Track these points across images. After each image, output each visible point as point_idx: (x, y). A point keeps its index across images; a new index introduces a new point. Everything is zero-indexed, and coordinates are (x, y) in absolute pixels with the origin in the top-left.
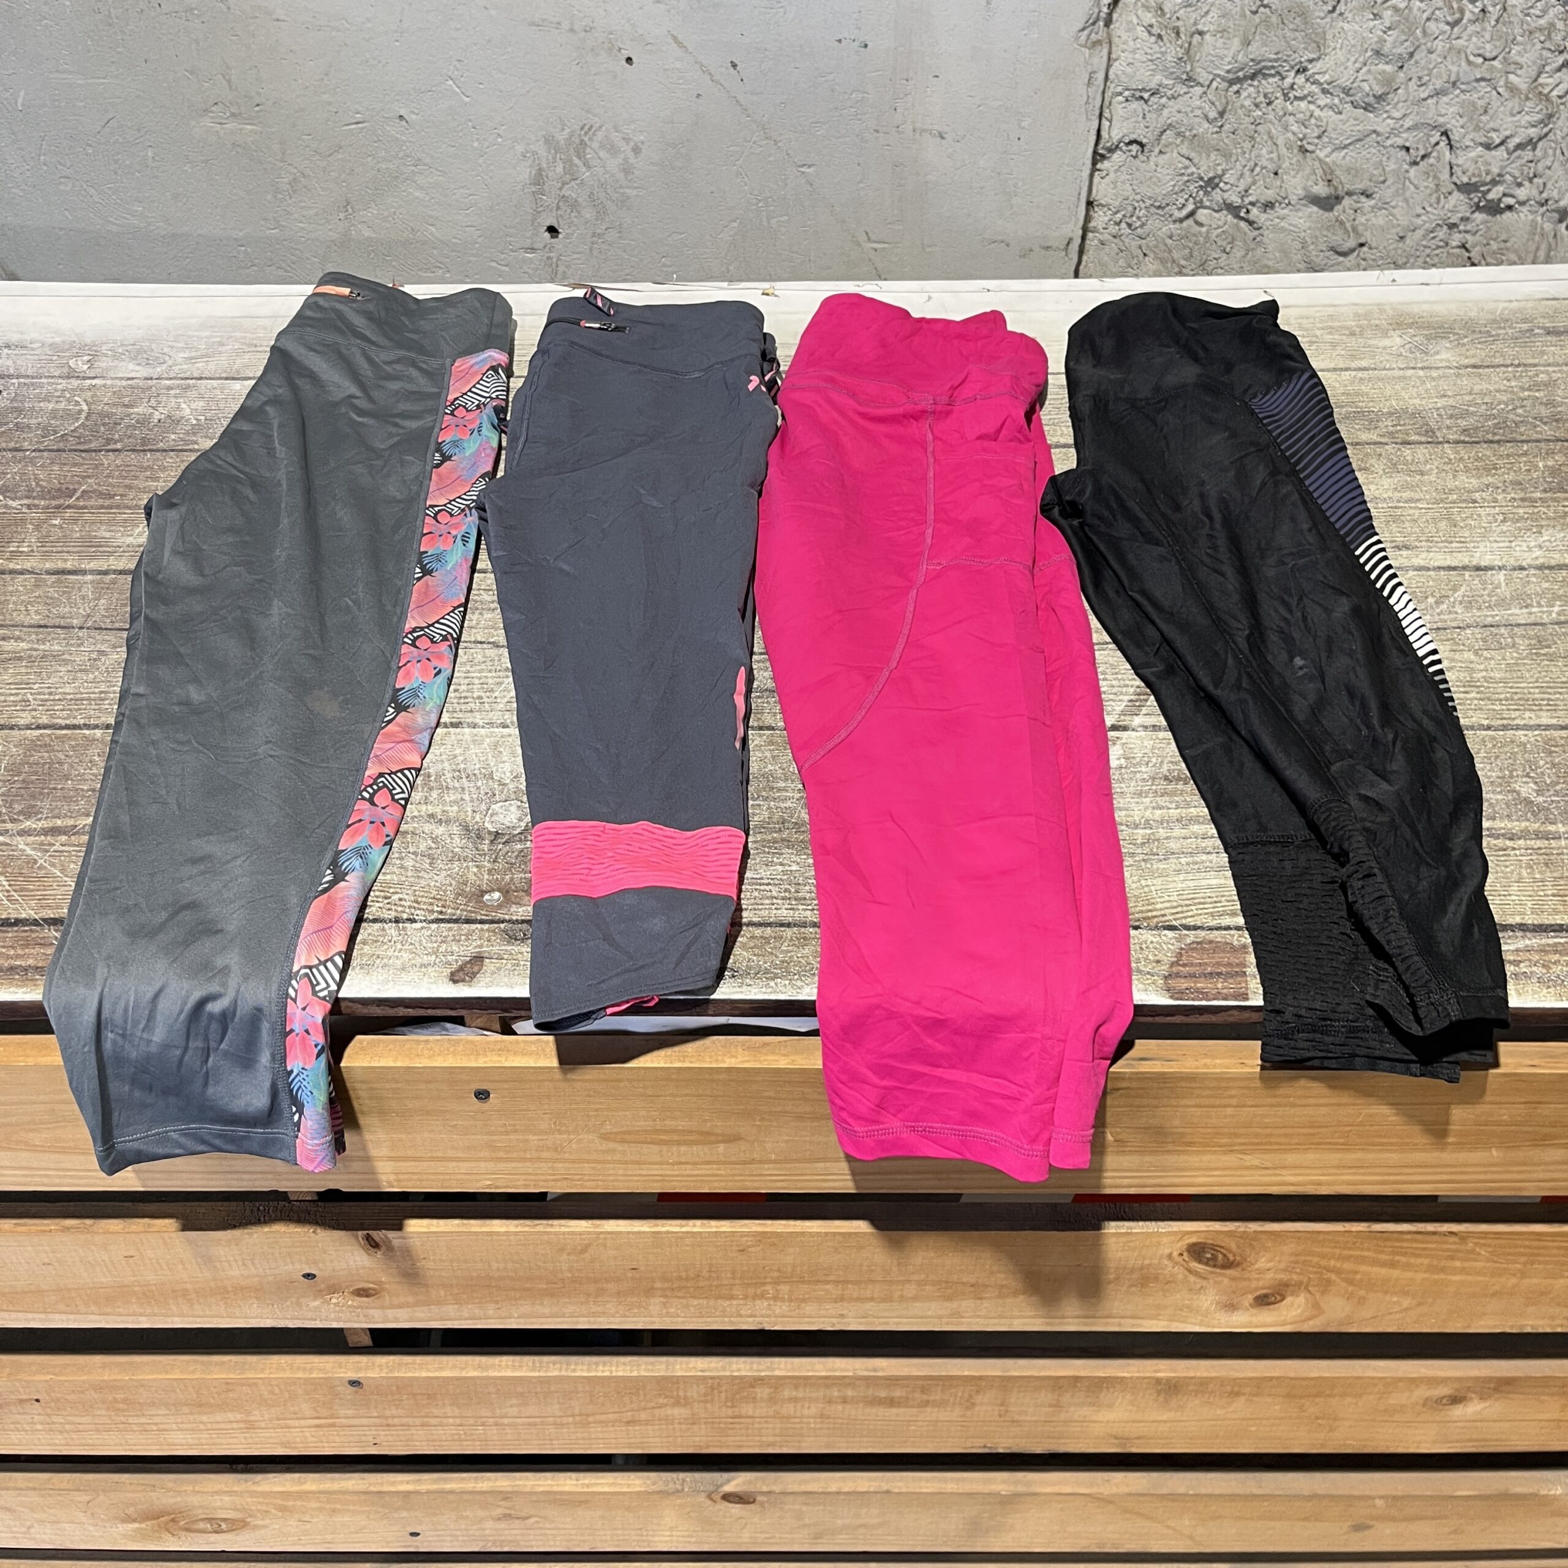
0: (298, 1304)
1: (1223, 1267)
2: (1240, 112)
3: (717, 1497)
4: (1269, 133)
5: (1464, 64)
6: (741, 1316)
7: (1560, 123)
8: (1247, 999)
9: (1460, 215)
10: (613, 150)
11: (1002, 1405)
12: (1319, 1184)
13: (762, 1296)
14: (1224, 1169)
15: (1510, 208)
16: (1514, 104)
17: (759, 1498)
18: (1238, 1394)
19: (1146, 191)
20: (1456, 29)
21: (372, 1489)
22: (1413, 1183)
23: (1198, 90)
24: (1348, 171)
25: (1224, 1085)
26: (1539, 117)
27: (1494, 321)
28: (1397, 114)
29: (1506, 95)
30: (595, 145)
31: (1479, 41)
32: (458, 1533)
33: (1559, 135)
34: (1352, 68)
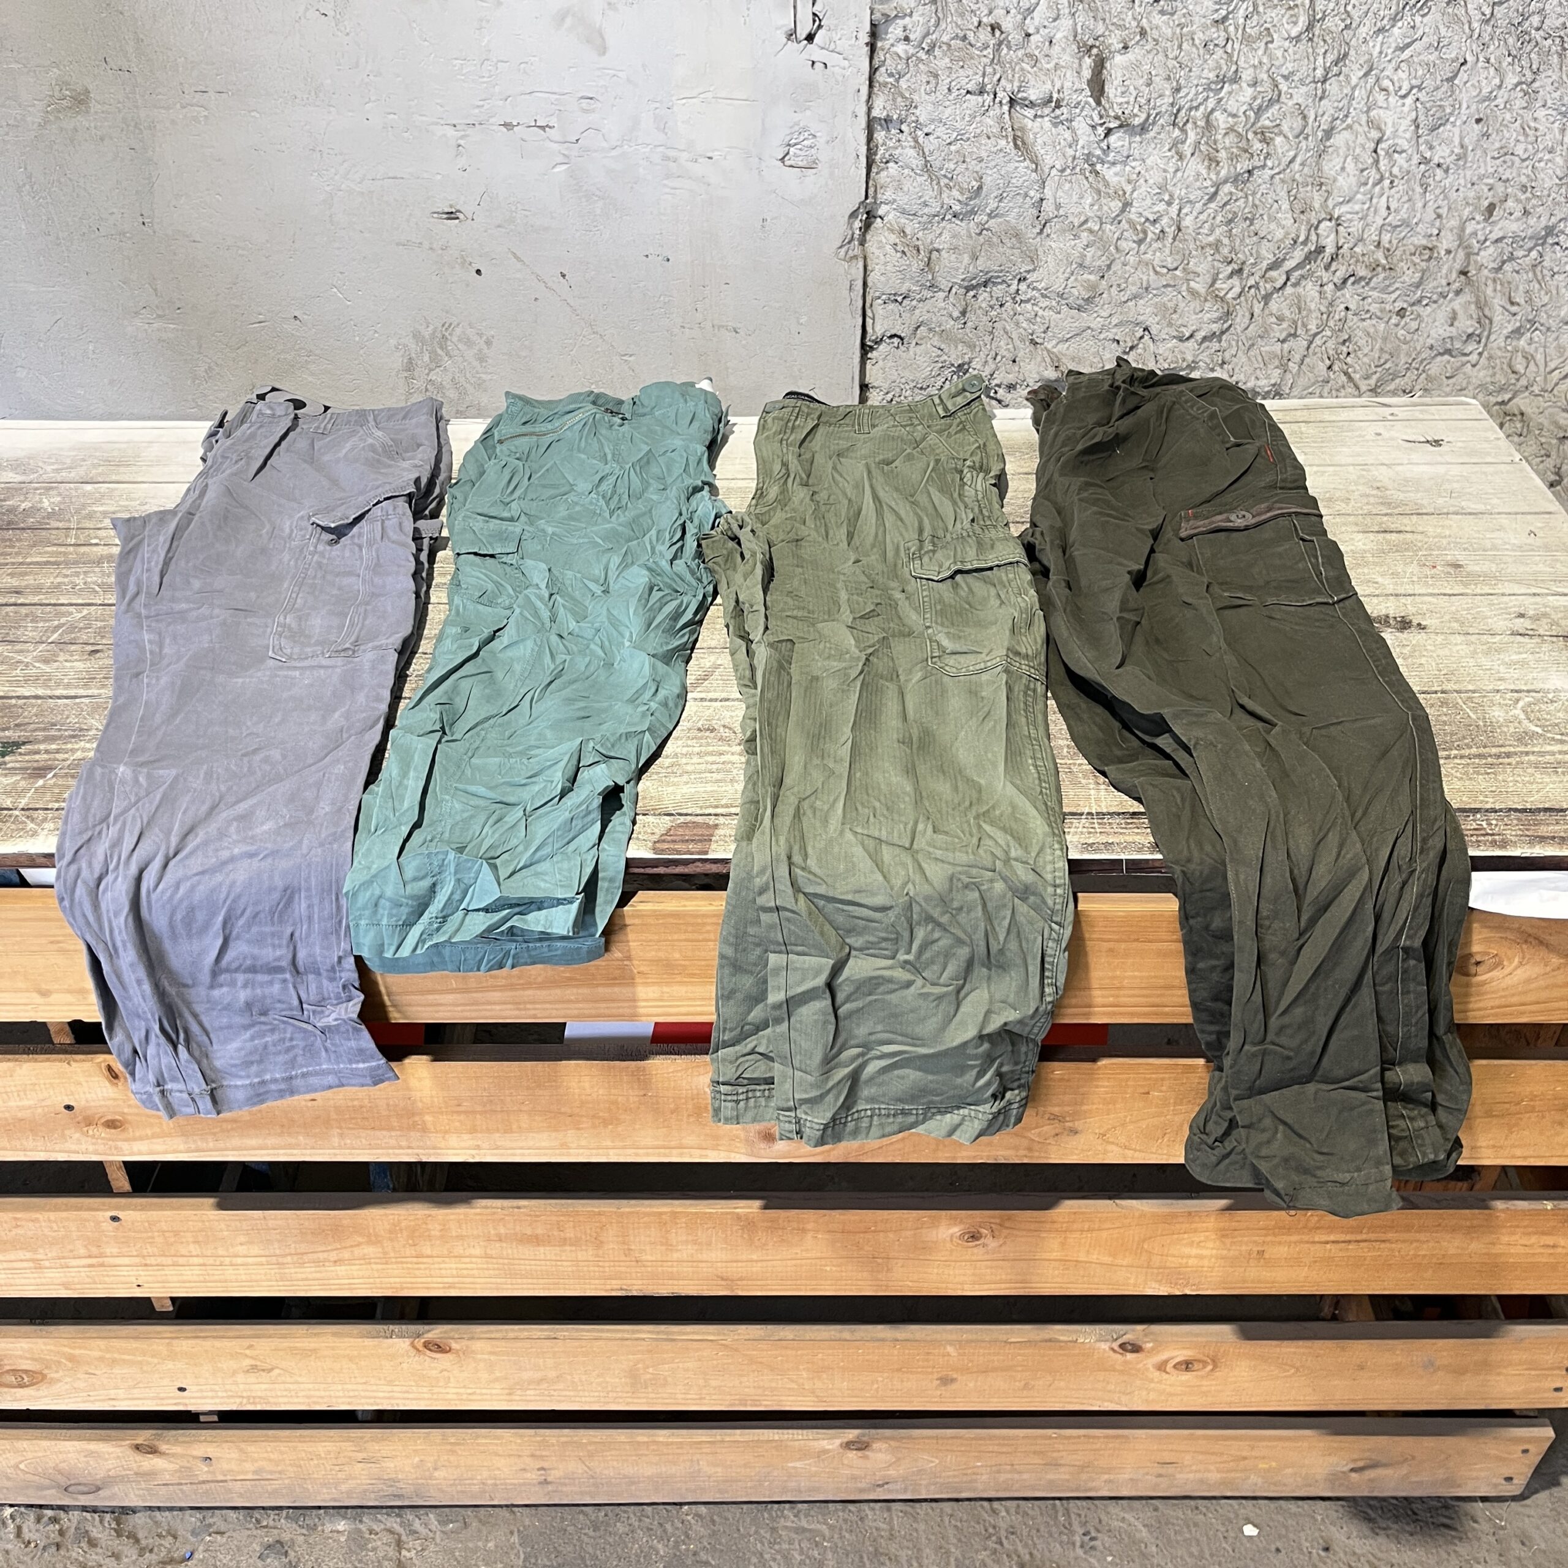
0: (64, 1136)
2: (979, 312)
3: (420, 1346)
4: (1004, 328)
5: (1152, 273)
7: (1238, 320)
8: (709, 853)
10: (469, 343)
13: (413, 1128)
16: (1196, 304)
17: (454, 1345)
19: (907, 374)
20: (1143, 247)
23: (941, 295)
24: (1072, 359)
26: (1216, 315)
28: (1105, 314)
29: (1189, 298)
30: (455, 339)
31: (1160, 255)
32: (217, 1388)
33: (1239, 329)
34: (1062, 277)
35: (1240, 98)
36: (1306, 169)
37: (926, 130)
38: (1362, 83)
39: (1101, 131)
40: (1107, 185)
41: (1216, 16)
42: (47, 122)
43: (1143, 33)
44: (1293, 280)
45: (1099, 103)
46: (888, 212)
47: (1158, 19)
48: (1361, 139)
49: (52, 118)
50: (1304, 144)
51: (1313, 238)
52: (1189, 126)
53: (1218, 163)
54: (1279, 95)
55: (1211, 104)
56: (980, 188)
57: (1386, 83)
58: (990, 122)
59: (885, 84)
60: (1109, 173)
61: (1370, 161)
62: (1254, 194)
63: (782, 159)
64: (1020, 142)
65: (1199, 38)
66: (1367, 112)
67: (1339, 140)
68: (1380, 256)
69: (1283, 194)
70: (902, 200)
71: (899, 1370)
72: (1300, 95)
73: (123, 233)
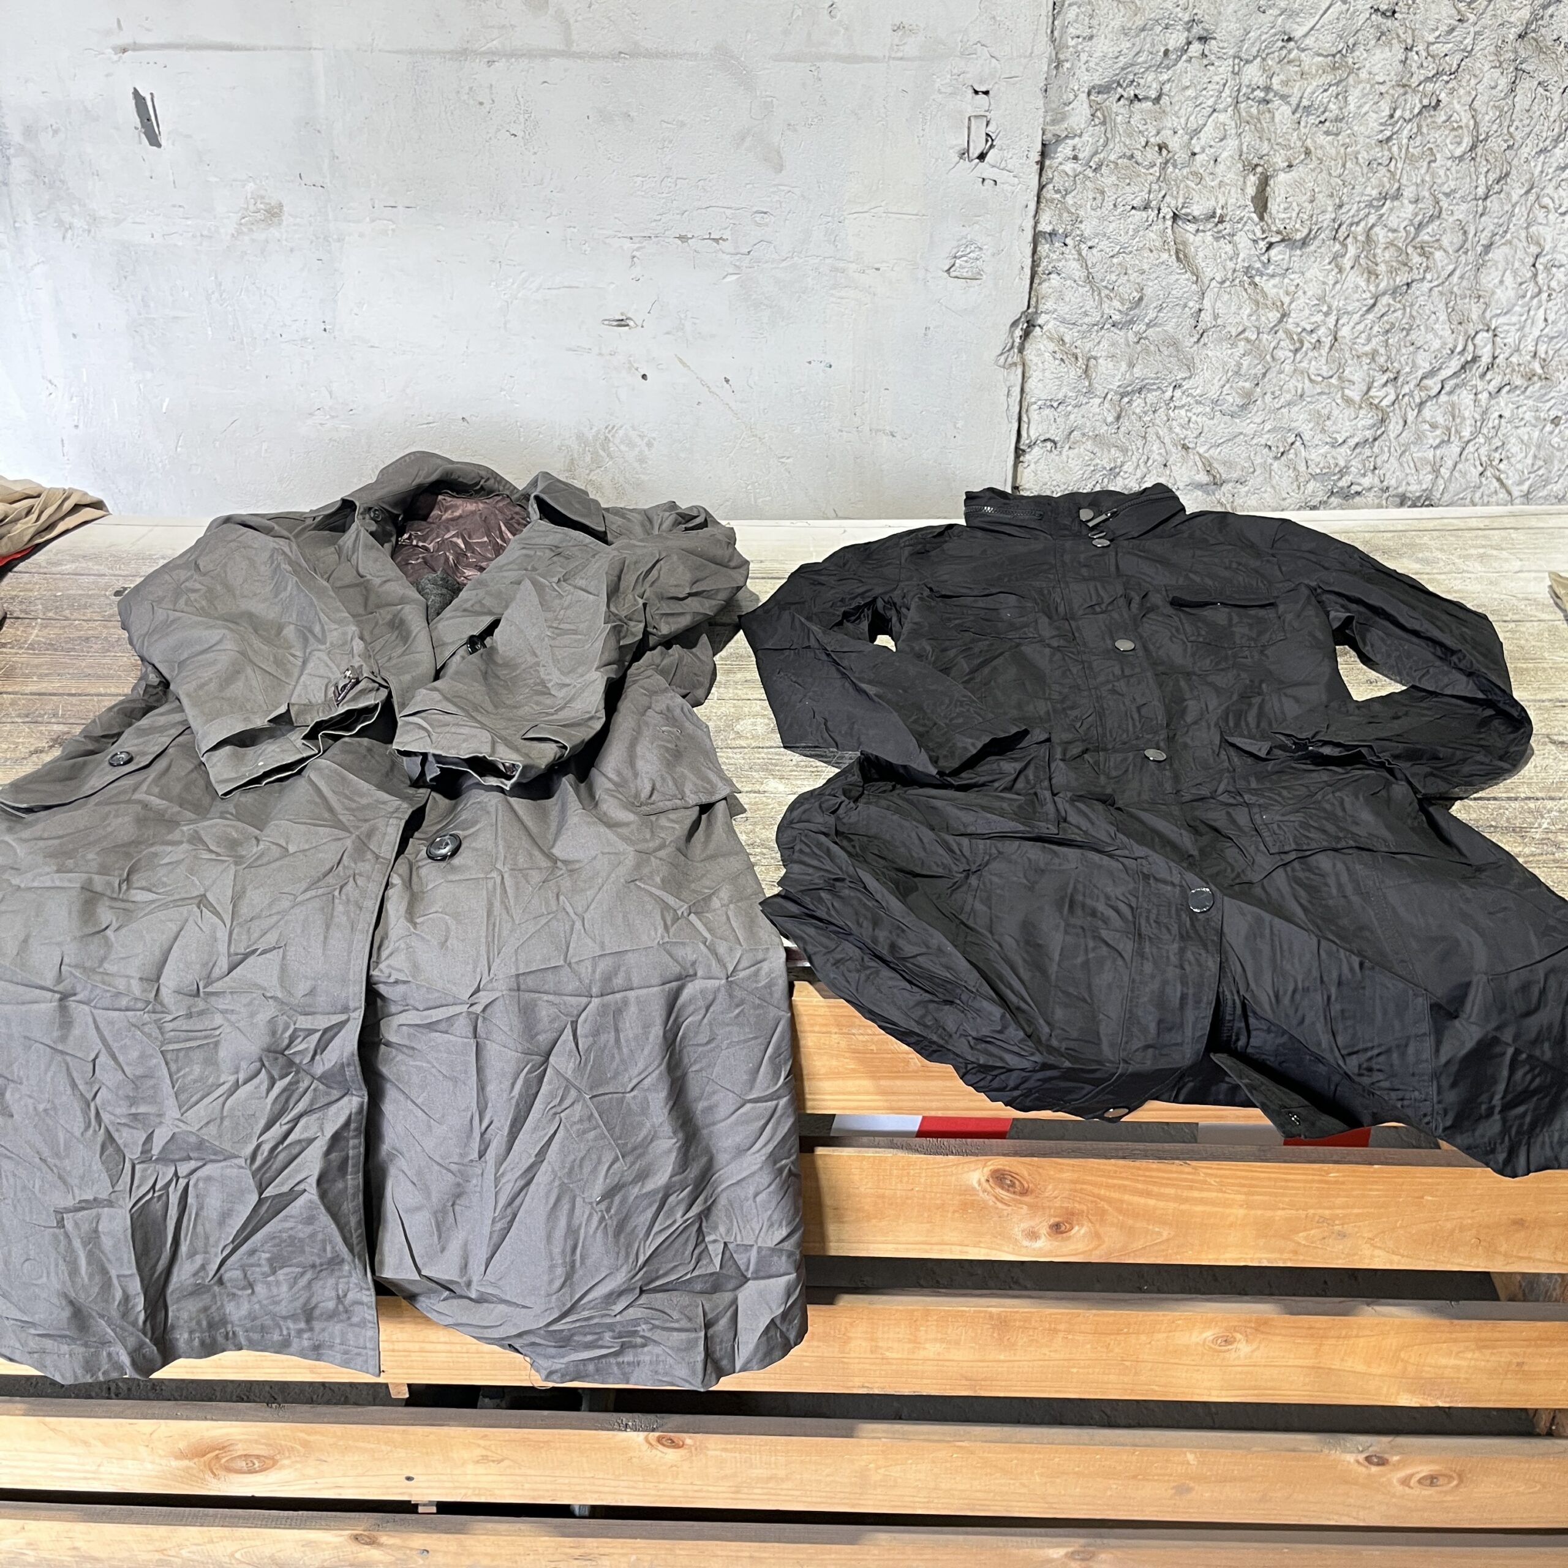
1: (1021, 1194)
2: (1133, 417)
3: (653, 1440)
4: (1157, 433)
5: (1307, 381)
7: (1391, 427)
9: (1318, 499)
10: (631, 444)
11: (872, 1339)
15: (1358, 493)
16: (1350, 412)
17: (687, 1441)
19: (1058, 477)
20: (1299, 356)
23: (1097, 401)
24: (1224, 463)
26: (1371, 422)
28: (1259, 420)
29: (1343, 405)
30: (617, 441)
31: (1317, 364)
32: (444, 1478)
33: (1392, 436)
34: (1217, 385)
35: (1402, 214)
36: (1465, 283)
37: (1090, 244)
38: (1523, 200)
39: (1262, 245)
40: (1265, 295)
41: (1380, 137)
42: (240, 233)
43: (1308, 153)
44: (1447, 388)
45: (1262, 218)
46: (1048, 322)
47: (1322, 139)
48: (1520, 254)
49: (245, 229)
50: (1463, 259)
51: (1470, 348)
52: (1350, 240)
53: (1377, 276)
54: (1440, 212)
55: (1372, 219)
56: (1141, 299)
57: (1546, 201)
58: (1152, 235)
59: (1052, 200)
60: (1268, 286)
61: (1529, 274)
62: (1412, 305)
63: (948, 271)
64: (1182, 256)
65: (1363, 157)
66: (1527, 228)
67: (1497, 254)
68: (1537, 367)
69: (1442, 306)
70: (1063, 310)
71: (1135, 1477)
72: (1461, 211)
73: (305, 339)
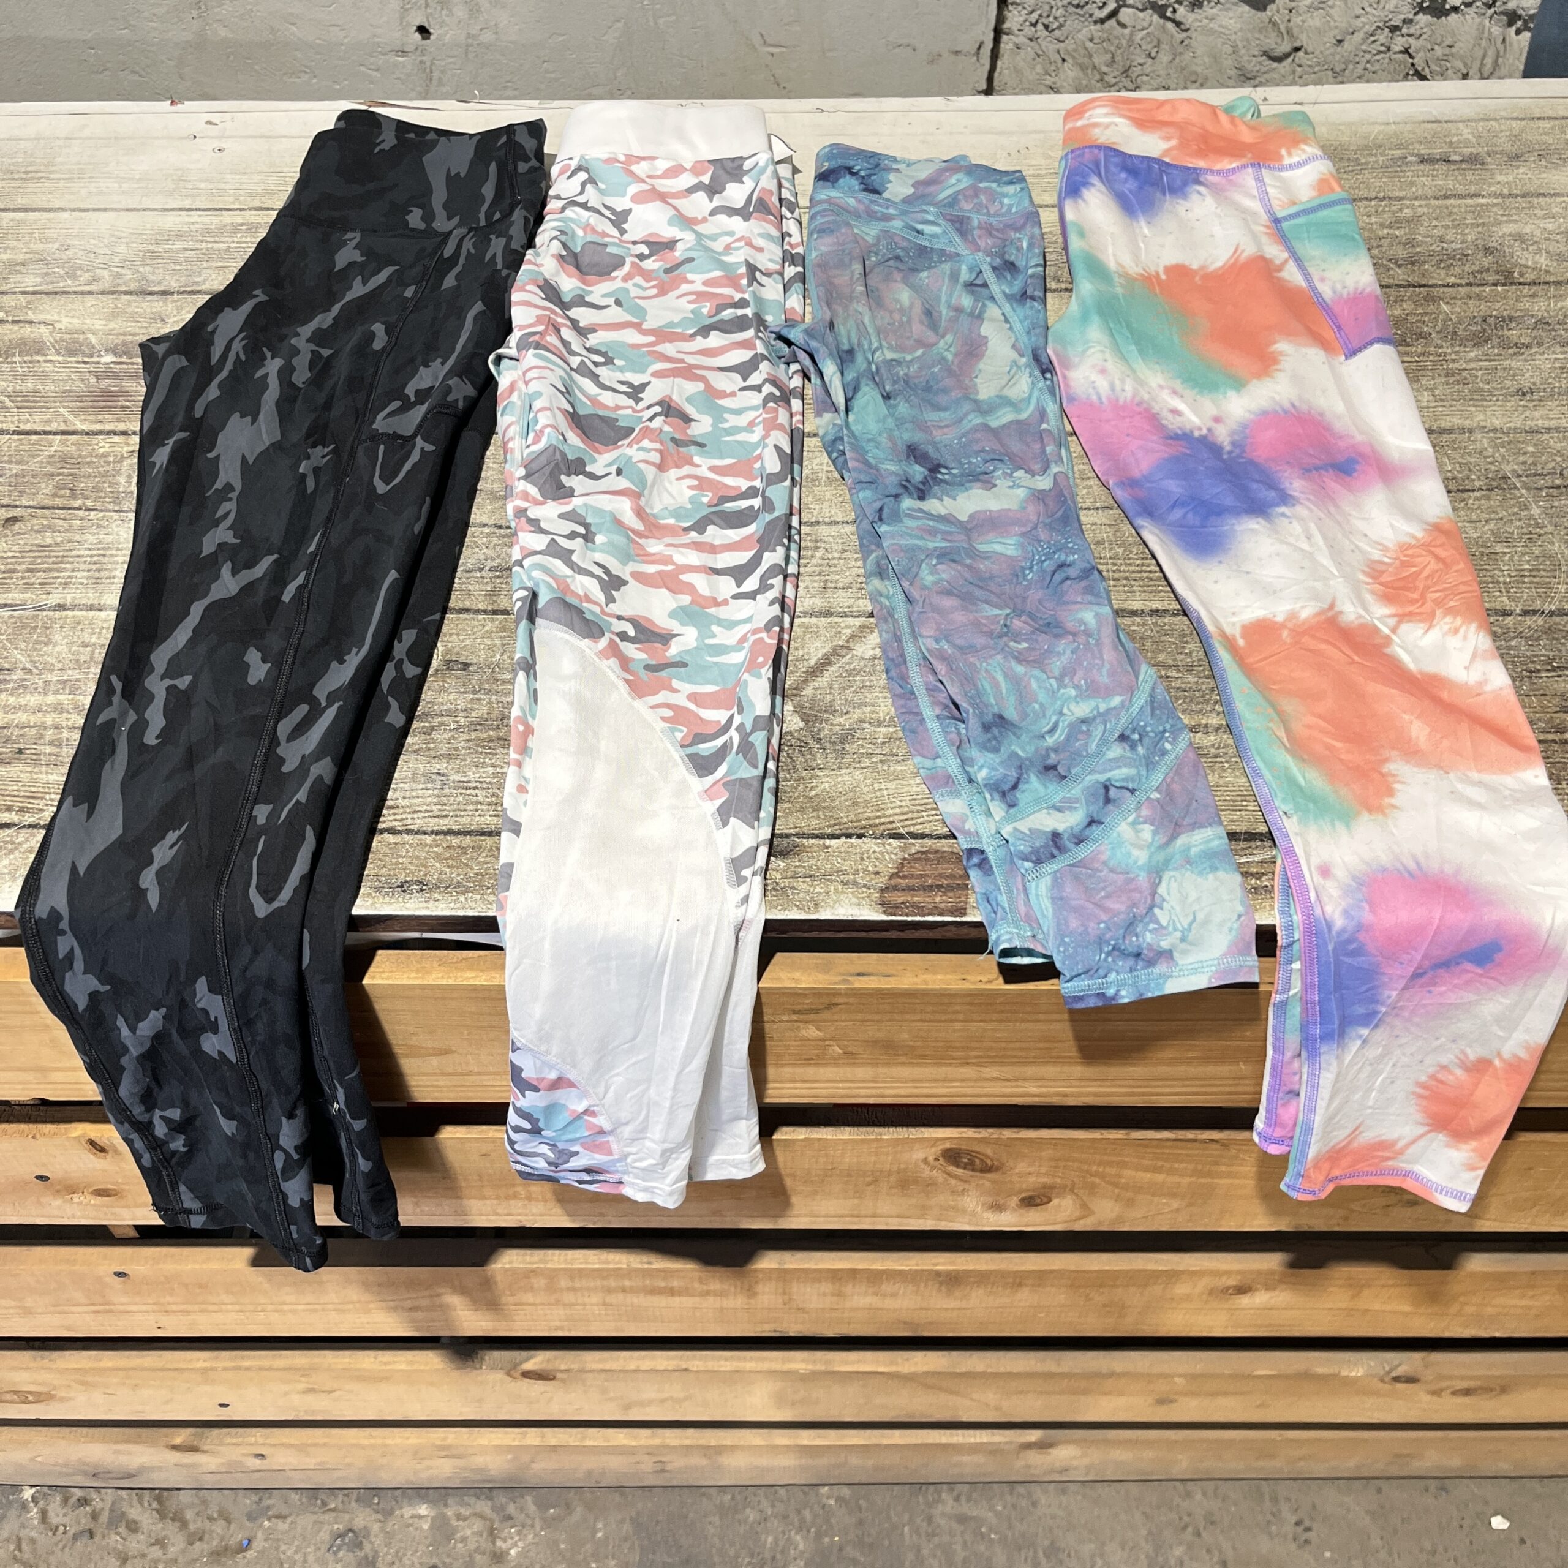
0: (39, 1203)
1: (982, 1171)
3: (517, 1374)
6: (497, 1214)
8: (964, 914)
9: (1402, 17)
11: (784, 1293)
12: (1066, 1095)
13: (515, 1196)
14: (962, 1080)
15: (1455, 9)
17: (559, 1375)
18: (1020, 1285)
21: (169, 1366)
22: (1162, 1094)
25: (946, 1000)
27: (1367, 147)
